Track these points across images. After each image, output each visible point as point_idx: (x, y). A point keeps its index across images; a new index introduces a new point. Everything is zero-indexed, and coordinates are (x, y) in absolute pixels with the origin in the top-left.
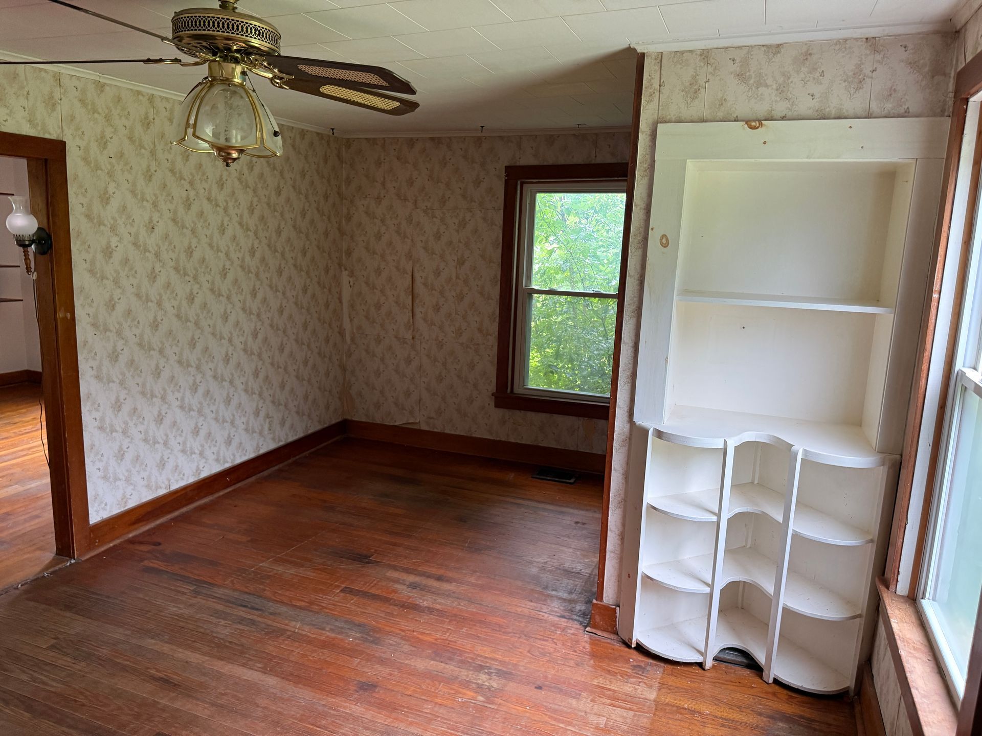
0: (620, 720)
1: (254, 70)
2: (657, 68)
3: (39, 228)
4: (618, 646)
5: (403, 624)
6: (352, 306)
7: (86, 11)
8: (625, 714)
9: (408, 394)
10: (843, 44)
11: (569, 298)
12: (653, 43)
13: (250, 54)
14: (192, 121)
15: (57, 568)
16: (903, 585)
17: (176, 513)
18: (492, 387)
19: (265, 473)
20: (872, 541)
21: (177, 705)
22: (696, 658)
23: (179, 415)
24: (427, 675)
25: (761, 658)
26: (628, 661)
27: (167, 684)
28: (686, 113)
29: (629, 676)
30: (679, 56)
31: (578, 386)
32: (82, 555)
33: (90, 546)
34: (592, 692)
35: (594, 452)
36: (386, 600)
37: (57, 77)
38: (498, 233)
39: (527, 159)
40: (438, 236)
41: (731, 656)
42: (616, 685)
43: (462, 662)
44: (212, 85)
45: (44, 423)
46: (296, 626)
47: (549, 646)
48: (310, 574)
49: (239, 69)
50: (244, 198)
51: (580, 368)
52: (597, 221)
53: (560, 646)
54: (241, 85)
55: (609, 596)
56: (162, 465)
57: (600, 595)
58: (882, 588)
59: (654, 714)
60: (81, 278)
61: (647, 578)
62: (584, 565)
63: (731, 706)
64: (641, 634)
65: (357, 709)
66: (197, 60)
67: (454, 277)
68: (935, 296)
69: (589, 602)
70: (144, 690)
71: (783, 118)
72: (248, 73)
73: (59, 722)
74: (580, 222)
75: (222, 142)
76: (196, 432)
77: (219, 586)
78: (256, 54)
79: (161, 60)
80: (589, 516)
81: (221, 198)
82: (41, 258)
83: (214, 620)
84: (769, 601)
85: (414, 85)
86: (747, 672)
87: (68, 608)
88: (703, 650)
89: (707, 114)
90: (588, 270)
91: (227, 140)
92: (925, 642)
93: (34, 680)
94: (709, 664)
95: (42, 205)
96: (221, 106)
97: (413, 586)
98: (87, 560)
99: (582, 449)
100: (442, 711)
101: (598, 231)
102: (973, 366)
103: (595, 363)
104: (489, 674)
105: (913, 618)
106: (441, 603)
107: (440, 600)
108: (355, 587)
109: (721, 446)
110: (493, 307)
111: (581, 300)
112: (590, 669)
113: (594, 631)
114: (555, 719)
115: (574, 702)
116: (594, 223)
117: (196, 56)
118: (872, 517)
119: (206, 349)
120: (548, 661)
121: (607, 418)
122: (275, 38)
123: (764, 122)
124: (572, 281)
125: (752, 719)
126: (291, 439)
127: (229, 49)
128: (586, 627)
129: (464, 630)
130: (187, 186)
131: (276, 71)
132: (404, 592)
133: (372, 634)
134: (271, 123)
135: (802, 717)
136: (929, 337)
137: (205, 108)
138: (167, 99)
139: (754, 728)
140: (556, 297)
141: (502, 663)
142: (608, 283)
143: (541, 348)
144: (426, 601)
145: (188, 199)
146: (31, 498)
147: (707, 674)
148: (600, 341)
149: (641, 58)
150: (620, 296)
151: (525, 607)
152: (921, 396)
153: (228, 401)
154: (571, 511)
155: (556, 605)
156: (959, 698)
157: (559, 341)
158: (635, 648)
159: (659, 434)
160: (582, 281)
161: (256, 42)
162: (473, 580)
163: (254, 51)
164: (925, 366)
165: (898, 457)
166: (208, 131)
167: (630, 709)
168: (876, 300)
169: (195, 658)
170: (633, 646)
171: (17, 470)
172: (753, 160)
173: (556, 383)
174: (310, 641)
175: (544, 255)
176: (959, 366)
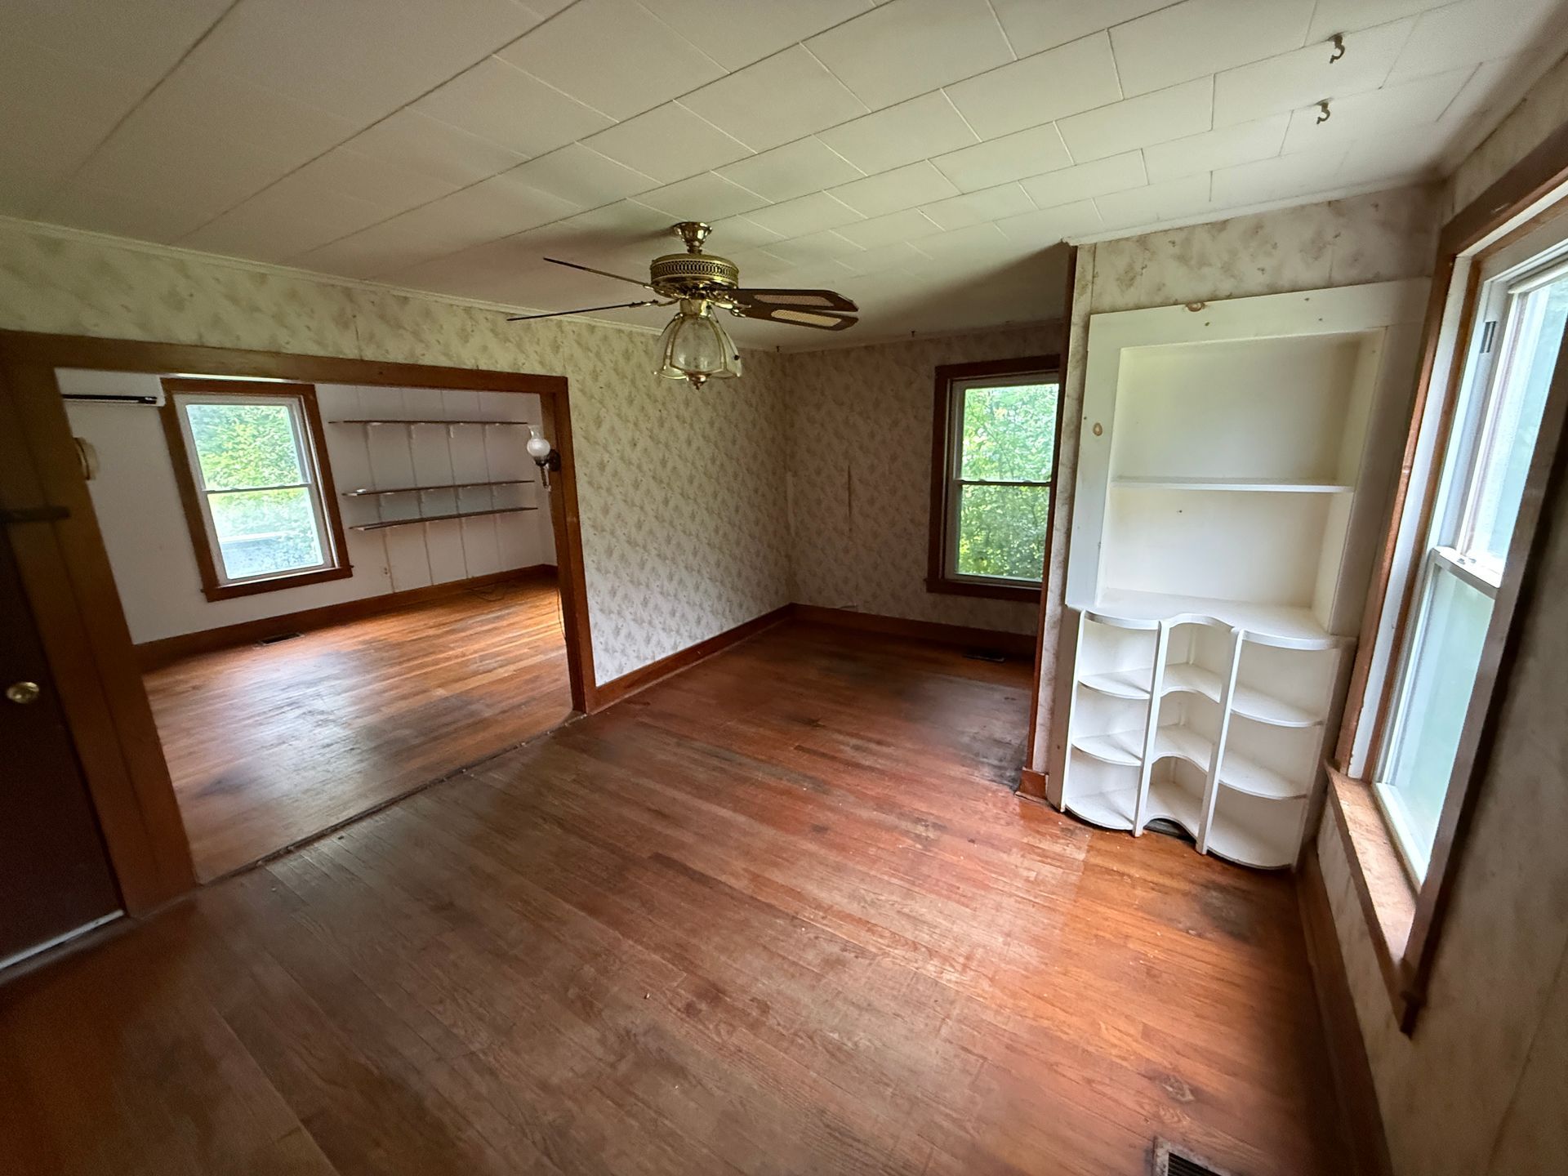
0: (1050, 875)
1: (717, 304)
2: (1091, 260)
3: (552, 451)
4: (1047, 810)
5: (849, 779)
6: (796, 503)
7: (589, 270)
8: (1054, 871)
9: (846, 581)
10: (1300, 213)
11: (999, 488)
12: (1086, 235)
13: (715, 290)
14: (669, 354)
15: (574, 720)
16: (1356, 767)
17: (661, 680)
18: (925, 574)
19: (727, 649)
20: (1320, 723)
21: (669, 832)
22: (1126, 826)
23: (660, 600)
24: (871, 823)
25: (1194, 830)
26: (1056, 824)
27: (660, 814)
28: (1120, 301)
29: (1059, 837)
30: (1114, 245)
31: (1006, 571)
32: (592, 711)
33: (598, 704)
34: (1022, 849)
35: (1024, 633)
36: (833, 758)
37: (559, 325)
38: (928, 429)
39: (958, 359)
40: (872, 435)
41: (1162, 827)
42: (1045, 845)
43: (901, 814)
44: (683, 320)
45: (561, 606)
46: (759, 776)
47: (981, 806)
48: (768, 733)
49: (704, 304)
50: (706, 415)
51: (1009, 555)
52: (1026, 412)
53: (990, 806)
54: (707, 318)
55: (1038, 765)
56: (648, 640)
57: (1029, 763)
58: (1331, 770)
59: (1083, 873)
60: (583, 488)
61: (1075, 749)
62: (1015, 737)
63: (1161, 872)
64: (1068, 801)
65: (812, 847)
66: (669, 300)
67: (887, 473)
68: (1405, 472)
69: (1018, 769)
70: (644, 819)
71: (1229, 297)
72: (713, 306)
73: (583, 838)
74: (1008, 415)
75: (692, 369)
76: (673, 613)
77: (696, 740)
78: (719, 290)
79: (642, 303)
80: (1020, 693)
81: (687, 414)
82: (555, 474)
83: (692, 766)
84: (1205, 778)
85: (857, 303)
86: (1179, 842)
87: (583, 751)
88: (1133, 819)
89: (1144, 299)
90: (1018, 460)
91: (697, 367)
92: (1381, 826)
93: (563, 804)
94: (1139, 832)
95: (552, 431)
96: (691, 336)
97: (857, 748)
98: (595, 715)
99: (1012, 631)
100: (884, 855)
101: (1027, 421)
102: (1450, 543)
103: (1025, 550)
104: (927, 826)
105: (1367, 801)
106: (880, 764)
107: (880, 761)
108: (806, 745)
109: (1156, 628)
110: (926, 500)
111: (1010, 489)
112: (1020, 828)
113: (1024, 795)
114: (988, 870)
115: (1005, 856)
116: (1022, 414)
117: (670, 297)
118: (1322, 698)
119: (679, 544)
120: (981, 819)
121: (1038, 602)
122: (734, 273)
123: (1206, 303)
124: (1000, 470)
125: (1184, 886)
126: (748, 620)
127: (697, 288)
128: (1015, 791)
129: (903, 787)
130: (660, 407)
131: (736, 302)
132: (849, 753)
133: (822, 787)
134: (731, 349)
135: (1236, 888)
136: (1396, 516)
137: (679, 341)
138: (642, 335)
139: (1185, 894)
140: (985, 487)
141: (938, 817)
142: (1037, 472)
143: (970, 535)
144: (868, 762)
145: (661, 417)
146: (551, 665)
147: (1136, 840)
148: (1030, 528)
149: (1073, 253)
150: (1053, 485)
151: (957, 771)
152: (1384, 577)
153: (697, 588)
154: (1002, 687)
155: (987, 771)
156: (1419, 882)
157: (989, 528)
158: (1063, 813)
159: (1092, 616)
160: (1012, 471)
161: (718, 279)
162: (909, 745)
163: (717, 287)
164: (1390, 545)
165: (1354, 639)
166: (681, 360)
167: (1059, 867)
168: (1331, 478)
169: (681, 796)
170: (1062, 810)
171: (540, 643)
172: (1193, 343)
173: (985, 569)
174: (769, 788)
175: (974, 447)
176: (1432, 543)
